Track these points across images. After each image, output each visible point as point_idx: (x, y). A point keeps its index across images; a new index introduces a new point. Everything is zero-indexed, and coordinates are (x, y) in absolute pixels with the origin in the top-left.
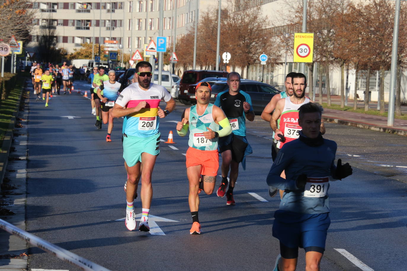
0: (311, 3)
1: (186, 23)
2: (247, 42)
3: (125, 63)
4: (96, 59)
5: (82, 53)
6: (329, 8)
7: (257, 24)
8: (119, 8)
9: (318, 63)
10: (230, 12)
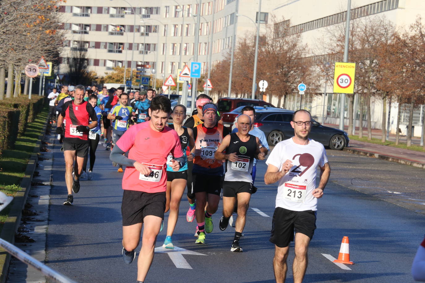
0: (354, 31)
1: (222, 49)
2: (285, 70)
3: (158, 89)
4: (128, 84)
5: (114, 77)
6: (373, 38)
7: (296, 52)
8: (154, 32)
9: (359, 95)
10: (269, 38)
